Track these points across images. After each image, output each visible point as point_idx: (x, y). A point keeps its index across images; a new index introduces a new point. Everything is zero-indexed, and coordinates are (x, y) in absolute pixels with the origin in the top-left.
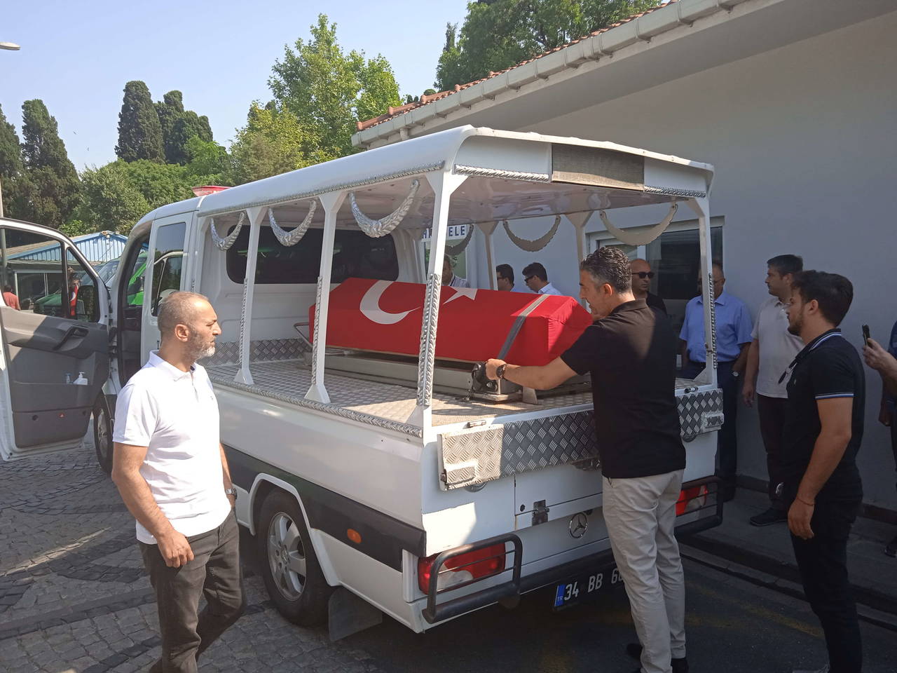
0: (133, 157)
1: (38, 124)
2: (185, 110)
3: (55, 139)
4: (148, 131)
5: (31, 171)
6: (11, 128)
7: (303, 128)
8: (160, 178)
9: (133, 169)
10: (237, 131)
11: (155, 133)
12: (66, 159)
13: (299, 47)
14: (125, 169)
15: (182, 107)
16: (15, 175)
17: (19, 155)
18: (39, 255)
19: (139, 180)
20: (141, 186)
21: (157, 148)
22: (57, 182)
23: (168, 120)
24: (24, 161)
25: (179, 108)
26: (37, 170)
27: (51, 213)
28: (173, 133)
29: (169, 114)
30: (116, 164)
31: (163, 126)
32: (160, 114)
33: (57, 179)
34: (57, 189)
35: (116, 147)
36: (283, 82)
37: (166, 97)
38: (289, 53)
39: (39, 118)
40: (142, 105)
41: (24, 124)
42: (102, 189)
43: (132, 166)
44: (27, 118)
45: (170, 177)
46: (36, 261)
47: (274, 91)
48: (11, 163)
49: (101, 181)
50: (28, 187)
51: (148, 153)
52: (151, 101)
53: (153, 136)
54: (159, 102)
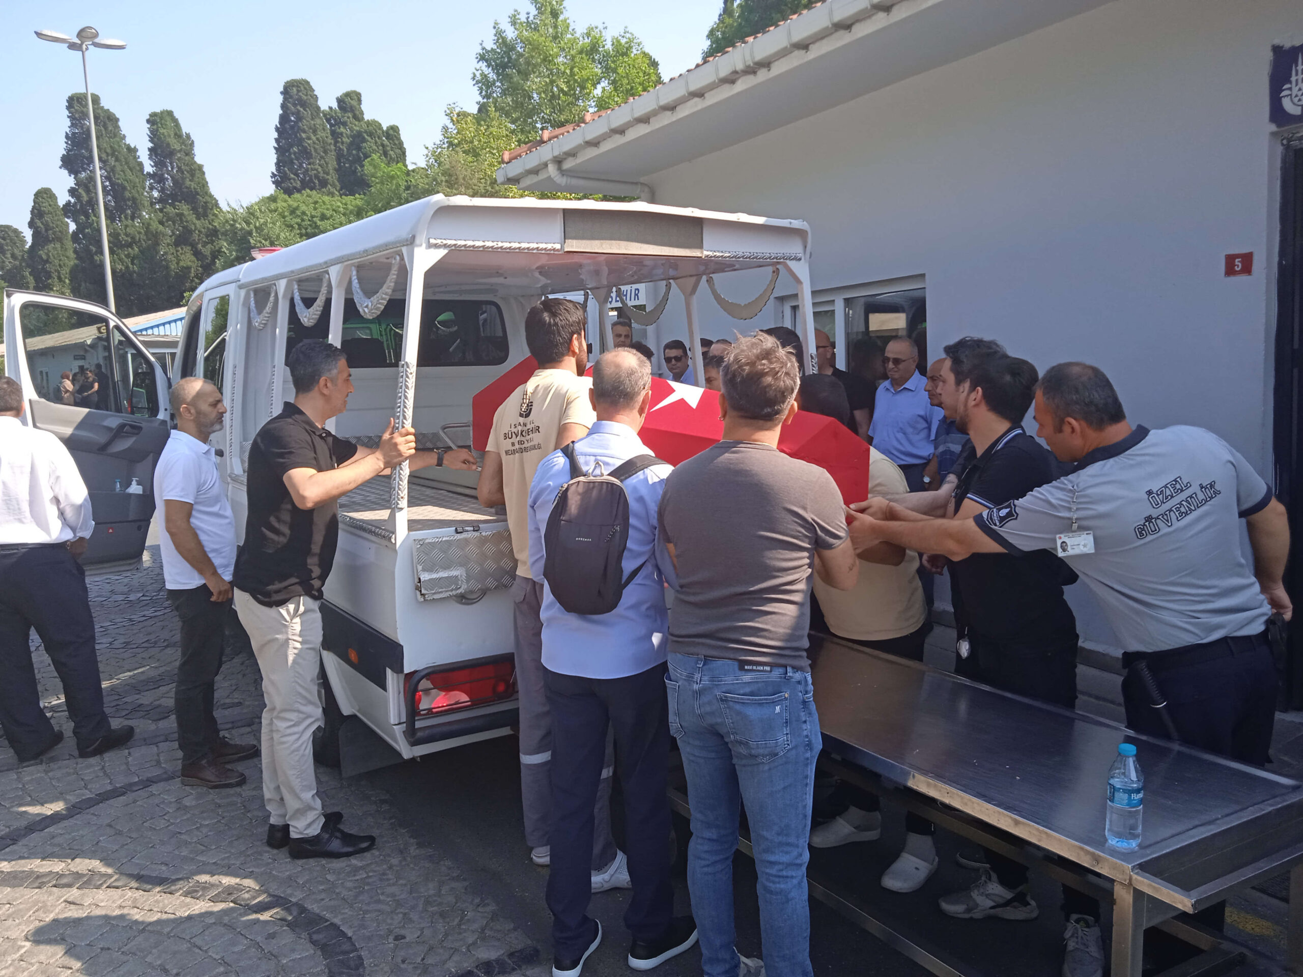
0: (295, 188)
1: (168, 144)
2: (367, 117)
3: (192, 164)
4: (315, 150)
5: (161, 210)
6: (132, 151)
7: (519, 141)
8: (332, 216)
9: (295, 204)
10: (427, 148)
11: (325, 152)
12: (206, 193)
13: (514, 23)
14: (285, 204)
15: (362, 113)
16: (140, 217)
17: (144, 188)
18: (161, 328)
19: (303, 220)
20: (306, 229)
21: (328, 174)
22: (195, 224)
23: (342, 134)
24: (151, 197)
25: (358, 116)
26: (169, 209)
27: (189, 268)
28: (349, 153)
29: (344, 124)
30: (272, 199)
31: (336, 142)
32: (331, 125)
33: (195, 220)
34: (195, 236)
35: (273, 173)
36: (492, 76)
37: (340, 101)
38: (499, 34)
39: (169, 136)
40: (306, 113)
41: (150, 145)
42: (250, 233)
43: (295, 201)
44: (154, 136)
45: (344, 214)
46: (163, 337)
47: (481, 89)
48: (134, 200)
49: (248, 223)
50: (157, 232)
51: (316, 182)
52: (318, 108)
53: (322, 157)
54: (331, 108)
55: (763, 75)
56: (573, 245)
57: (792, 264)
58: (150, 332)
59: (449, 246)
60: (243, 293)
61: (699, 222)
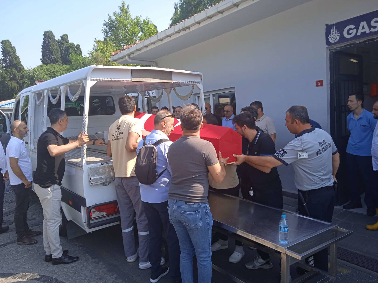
0: (48, 63)
1: (8, 50)
2: (70, 42)
3: (16, 56)
4: (54, 52)
5: (6, 70)
7: (116, 49)
8: (60, 71)
10: (89, 51)
11: (57, 52)
13: (114, 15)
14: (45, 68)
15: (68, 41)
18: (7, 105)
19: (51, 72)
20: (52, 75)
21: (58, 59)
22: (17, 74)
23: (62, 47)
24: (3, 66)
25: (67, 42)
26: (8, 69)
27: (15, 87)
28: (65, 53)
29: (63, 44)
30: (41, 66)
31: (61, 49)
32: (59, 44)
34: (17, 77)
35: (41, 59)
36: (108, 30)
37: (61, 37)
38: (110, 18)
39: (8, 47)
40: (51, 41)
41: (2, 50)
42: (34, 76)
43: (48, 67)
44: (3, 47)
45: (63, 71)
46: (7, 108)
47: (104, 34)
49: (34, 74)
50: (5, 77)
51: (55, 61)
52: (55, 39)
53: (56, 54)
54: (59, 39)
55: (188, 31)
56: (134, 79)
57: (198, 84)
58: (3, 107)
59: (97, 80)
60: (33, 94)
61: (171, 72)
